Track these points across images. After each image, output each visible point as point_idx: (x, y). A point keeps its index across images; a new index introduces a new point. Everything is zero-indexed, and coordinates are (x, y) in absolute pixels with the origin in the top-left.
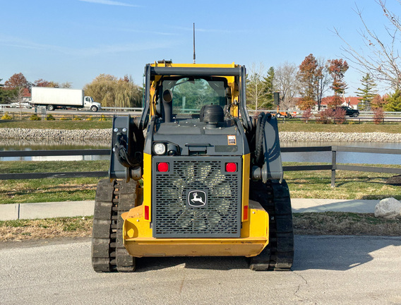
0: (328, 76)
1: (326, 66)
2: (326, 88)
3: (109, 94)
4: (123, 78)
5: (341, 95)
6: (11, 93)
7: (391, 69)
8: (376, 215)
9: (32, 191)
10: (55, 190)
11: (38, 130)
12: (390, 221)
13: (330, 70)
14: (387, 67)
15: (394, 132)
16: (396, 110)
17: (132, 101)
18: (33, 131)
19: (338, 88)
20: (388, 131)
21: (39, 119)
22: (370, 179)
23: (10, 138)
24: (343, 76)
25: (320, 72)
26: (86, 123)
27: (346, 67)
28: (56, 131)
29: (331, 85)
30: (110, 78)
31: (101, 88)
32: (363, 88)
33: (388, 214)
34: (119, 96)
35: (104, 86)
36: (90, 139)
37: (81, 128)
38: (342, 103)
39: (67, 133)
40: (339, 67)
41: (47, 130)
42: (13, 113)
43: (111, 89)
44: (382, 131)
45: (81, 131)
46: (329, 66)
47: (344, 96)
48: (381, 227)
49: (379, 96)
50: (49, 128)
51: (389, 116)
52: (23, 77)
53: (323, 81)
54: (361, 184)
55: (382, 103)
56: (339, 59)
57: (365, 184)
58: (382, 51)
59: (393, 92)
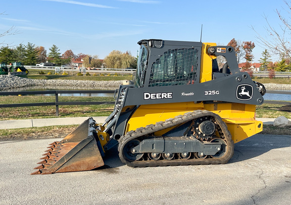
0: (243, 51)
1: (242, 46)
2: (241, 58)
3: (118, 61)
4: (126, 53)
5: (250, 62)
6: (66, 61)
7: (282, 48)
8: (274, 125)
9: (94, 111)
10: (104, 111)
11: (82, 81)
12: (282, 128)
13: (244, 48)
14: (281, 47)
15: (281, 83)
16: (282, 71)
17: (131, 65)
18: (79, 82)
19: (249, 58)
20: (277, 82)
21: (82, 75)
22: (270, 108)
23: (67, 85)
24: (251, 51)
25: (238, 48)
26: (107, 77)
27: (254, 46)
28: (91, 82)
29: (244, 56)
30: (119, 53)
31: (114, 58)
32: (263, 58)
33: (281, 125)
34: (124, 62)
35: (116, 57)
36: (110, 86)
37: (105, 80)
38: (250, 66)
39: (97, 83)
40: (249, 46)
41: (87, 81)
42: (68, 72)
43: (119, 59)
44: (274, 83)
45: (105, 82)
46: (244, 45)
47: (252, 62)
48: (277, 131)
49: (272, 63)
50: (88, 80)
51: (278, 74)
52: (72, 52)
53: (240, 54)
54: (265, 110)
55: (273, 67)
56: (249, 42)
57: (267, 110)
58: (278, 38)
59: (281, 61)
